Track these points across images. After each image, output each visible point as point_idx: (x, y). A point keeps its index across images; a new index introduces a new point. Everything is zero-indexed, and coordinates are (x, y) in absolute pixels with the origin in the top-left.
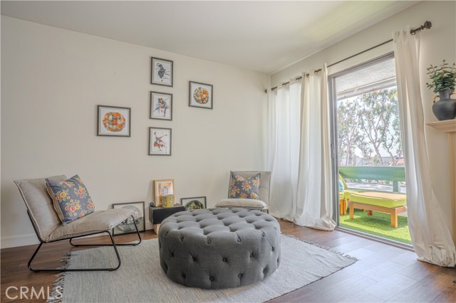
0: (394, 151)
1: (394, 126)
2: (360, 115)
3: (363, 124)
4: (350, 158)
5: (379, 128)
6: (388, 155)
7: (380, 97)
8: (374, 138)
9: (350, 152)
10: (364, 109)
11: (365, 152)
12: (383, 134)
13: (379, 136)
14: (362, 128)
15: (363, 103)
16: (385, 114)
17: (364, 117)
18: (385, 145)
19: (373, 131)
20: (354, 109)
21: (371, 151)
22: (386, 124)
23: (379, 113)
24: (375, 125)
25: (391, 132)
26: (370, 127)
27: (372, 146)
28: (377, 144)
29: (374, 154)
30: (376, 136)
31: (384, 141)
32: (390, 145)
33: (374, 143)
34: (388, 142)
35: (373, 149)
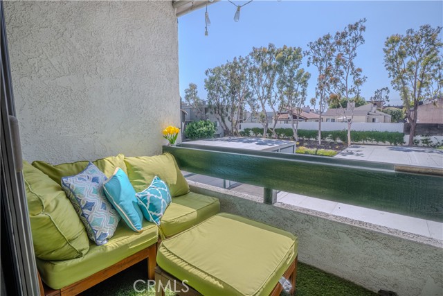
0: (276, 108)
1: (277, 84)
2: (250, 71)
3: (252, 81)
4: (241, 114)
5: (266, 86)
6: (272, 111)
7: (268, 56)
8: (261, 95)
9: (241, 108)
10: (254, 67)
11: (253, 108)
12: (269, 92)
13: (266, 93)
14: (252, 85)
15: (253, 60)
16: (271, 73)
17: (254, 75)
18: (270, 101)
19: (261, 88)
20: (245, 65)
21: (258, 107)
22: (272, 82)
23: (266, 71)
24: (263, 82)
25: (275, 89)
26: (259, 83)
27: (259, 102)
28: (263, 100)
29: (260, 110)
30: (263, 93)
31: (269, 98)
32: (274, 102)
33: (261, 100)
34: (273, 99)
35: (261, 105)
